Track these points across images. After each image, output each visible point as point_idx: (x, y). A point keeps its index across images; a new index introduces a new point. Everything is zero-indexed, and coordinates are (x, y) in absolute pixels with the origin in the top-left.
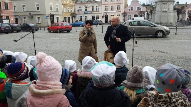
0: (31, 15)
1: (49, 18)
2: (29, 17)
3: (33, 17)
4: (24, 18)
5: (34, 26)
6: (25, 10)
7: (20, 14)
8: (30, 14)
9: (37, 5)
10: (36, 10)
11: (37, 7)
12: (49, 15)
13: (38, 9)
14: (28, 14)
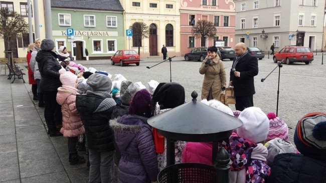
0: (264, 34)
1: (295, 38)
2: (261, 36)
3: (267, 37)
4: (254, 38)
5: (258, 52)
6: (257, 26)
7: (248, 33)
8: (263, 32)
9: (276, 17)
10: (274, 25)
11: (277, 21)
12: (296, 33)
13: (278, 23)
14: (260, 32)
